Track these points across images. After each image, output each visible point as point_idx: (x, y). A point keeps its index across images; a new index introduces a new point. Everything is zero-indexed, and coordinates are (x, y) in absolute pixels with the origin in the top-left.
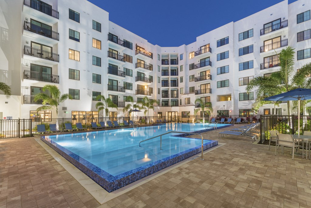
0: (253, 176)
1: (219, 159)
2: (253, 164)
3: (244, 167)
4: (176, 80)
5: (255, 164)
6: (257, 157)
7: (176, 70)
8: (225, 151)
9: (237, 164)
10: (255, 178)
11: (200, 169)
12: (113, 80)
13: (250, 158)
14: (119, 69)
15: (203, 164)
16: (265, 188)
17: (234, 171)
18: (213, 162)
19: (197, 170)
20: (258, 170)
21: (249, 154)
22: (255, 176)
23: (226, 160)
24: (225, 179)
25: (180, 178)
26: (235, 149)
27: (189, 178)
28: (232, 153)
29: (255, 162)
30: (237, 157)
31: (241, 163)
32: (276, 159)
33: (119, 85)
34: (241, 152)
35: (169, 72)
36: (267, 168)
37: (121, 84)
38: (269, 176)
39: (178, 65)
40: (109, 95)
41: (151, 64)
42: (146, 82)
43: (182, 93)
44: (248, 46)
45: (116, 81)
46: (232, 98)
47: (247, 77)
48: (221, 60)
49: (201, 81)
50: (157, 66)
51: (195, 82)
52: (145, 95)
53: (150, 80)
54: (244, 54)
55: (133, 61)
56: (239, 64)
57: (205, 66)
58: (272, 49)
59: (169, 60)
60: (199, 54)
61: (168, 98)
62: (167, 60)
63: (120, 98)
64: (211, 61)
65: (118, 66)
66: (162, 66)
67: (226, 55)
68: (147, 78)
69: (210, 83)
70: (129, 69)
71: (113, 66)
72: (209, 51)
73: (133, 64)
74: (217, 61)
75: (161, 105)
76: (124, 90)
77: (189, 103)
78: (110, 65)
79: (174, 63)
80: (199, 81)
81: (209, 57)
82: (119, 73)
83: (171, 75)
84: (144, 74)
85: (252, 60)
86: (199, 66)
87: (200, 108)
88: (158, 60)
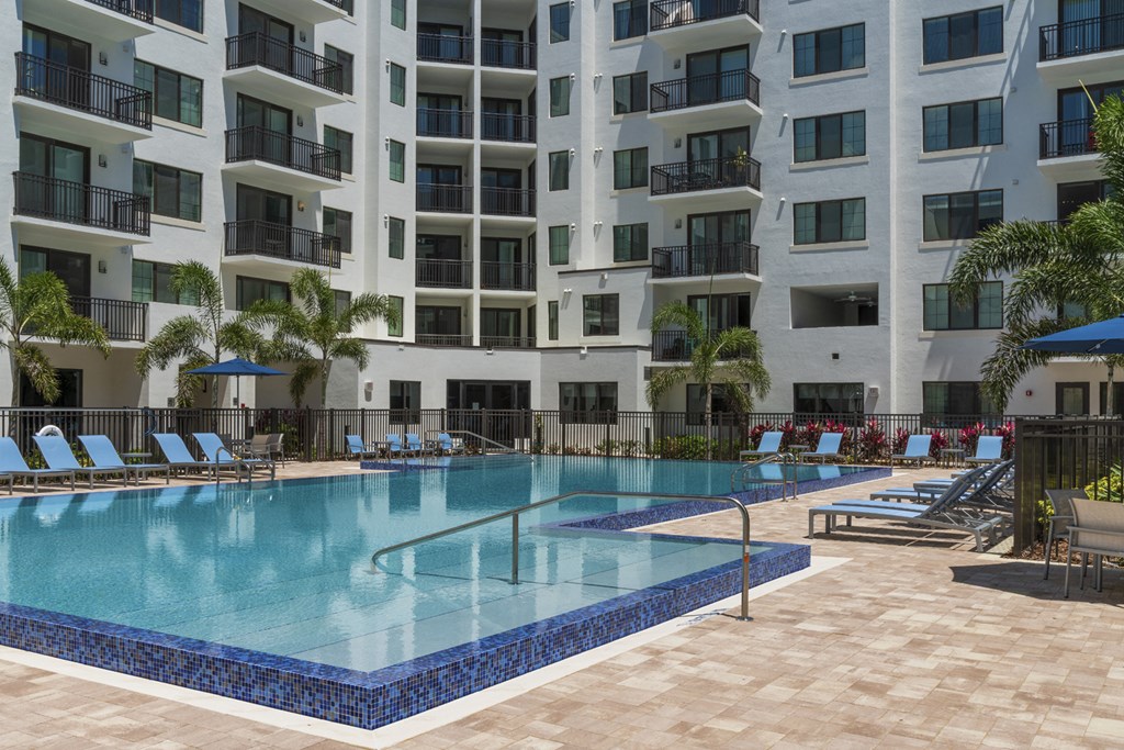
0: (958, 659)
1: (821, 615)
2: (966, 626)
3: (929, 637)
4: (519, 172)
5: (973, 626)
6: (987, 603)
7: (519, 102)
8: (848, 587)
9: (898, 629)
10: (968, 664)
11: (743, 649)
12: (50, 144)
13: (957, 607)
14: (97, 68)
15: (751, 633)
16: (996, 686)
17: (887, 650)
18: (798, 626)
19: (728, 652)
20: (982, 645)
21: (954, 596)
22: (967, 660)
23: (855, 617)
24: (850, 671)
25: (666, 676)
26: (894, 578)
27: (706, 676)
28: (880, 592)
29: (976, 621)
30: (904, 608)
31: (919, 625)
32: (1062, 607)
33: (98, 177)
34: (921, 589)
35: (471, 115)
36: (1017, 635)
37: (115, 179)
38: (1019, 656)
39: (533, 73)
40: (24, 248)
41: (339, 51)
42: (300, 168)
43: (567, 263)
44: (975, 13)
45: (75, 154)
46: (880, 309)
47: (968, 189)
48: (818, 71)
49: (689, 189)
50: (383, 65)
51: (653, 193)
52: (300, 258)
53: (336, 155)
54: (951, 58)
55: (206, 16)
56: (924, 108)
57: (718, 100)
58: (1103, 48)
59: (470, 31)
60: (678, 22)
61: (459, 286)
62: (460, 28)
63: (103, 270)
64: (756, 70)
65: (89, 45)
66: (420, 71)
67: (847, 48)
68: (314, 145)
69: (748, 211)
70: (179, 75)
71: (54, 41)
72: (743, 11)
73: (205, 36)
74: (796, 75)
75: (409, 334)
76: (140, 215)
77: (613, 330)
78: (30, 32)
79: (509, 52)
80: (679, 189)
81: (746, 46)
82: (98, 93)
83: (484, 136)
84: (289, 113)
85: (997, 95)
86: (676, 93)
87: (688, 364)
88: (394, 23)
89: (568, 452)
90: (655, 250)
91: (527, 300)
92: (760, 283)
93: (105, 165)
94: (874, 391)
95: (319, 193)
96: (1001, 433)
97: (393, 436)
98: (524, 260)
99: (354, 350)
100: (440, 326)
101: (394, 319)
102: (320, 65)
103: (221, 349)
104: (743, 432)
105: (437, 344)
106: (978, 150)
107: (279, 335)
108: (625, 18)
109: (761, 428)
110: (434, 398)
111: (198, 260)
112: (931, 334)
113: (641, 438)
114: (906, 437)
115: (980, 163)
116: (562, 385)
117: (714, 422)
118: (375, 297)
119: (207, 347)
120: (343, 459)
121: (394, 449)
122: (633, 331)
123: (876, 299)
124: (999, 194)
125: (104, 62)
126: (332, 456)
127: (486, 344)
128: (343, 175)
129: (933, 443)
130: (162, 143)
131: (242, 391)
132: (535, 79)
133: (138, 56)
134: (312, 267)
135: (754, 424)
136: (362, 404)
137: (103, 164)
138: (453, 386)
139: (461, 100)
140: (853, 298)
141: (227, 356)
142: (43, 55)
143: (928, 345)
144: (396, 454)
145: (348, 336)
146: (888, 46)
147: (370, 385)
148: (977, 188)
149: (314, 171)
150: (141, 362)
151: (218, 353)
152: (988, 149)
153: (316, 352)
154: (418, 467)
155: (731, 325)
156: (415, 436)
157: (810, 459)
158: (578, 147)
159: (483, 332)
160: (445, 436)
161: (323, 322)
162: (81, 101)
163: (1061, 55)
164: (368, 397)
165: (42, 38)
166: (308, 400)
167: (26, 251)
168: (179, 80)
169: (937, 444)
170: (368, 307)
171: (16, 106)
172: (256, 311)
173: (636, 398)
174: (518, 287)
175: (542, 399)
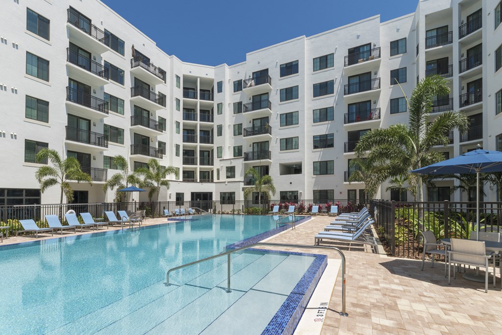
4: (209, 131)
7: (209, 111)
12: (78, 118)
14: (92, 94)
33: (93, 129)
35: (197, 114)
37: (98, 130)
39: (213, 102)
40: (68, 151)
41: (162, 94)
42: (152, 128)
43: (221, 157)
44: (327, 82)
45: (86, 121)
46: (302, 169)
47: (324, 134)
48: (286, 100)
49: (253, 135)
50: (174, 99)
51: (244, 136)
52: (152, 156)
53: (161, 125)
54: (320, 95)
55: (125, 80)
56: (313, 110)
57: (261, 109)
58: (360, 91)
59: (197, 90)
60: (251, 86)
61: (194, 164)
62: (194, 89)
63: (94, 159)
64: (270, 100)
65: (90, 87)
66: (184, 101)
67: (294, 93)
68: (155, 121)
69: (268, 141)
70: (117, 98)
71: (80, 85)
72: (267, 82)
73: (125, 87)
74: (281, 101)
75: (181, 179)
76: (106, 141)
77: (234, 176)
78: (72, 82)
79: (206, 96)
80: (250, 135)
81: (268, 93)
82: (93, 101)
83: (201, 120)
84: (149, 112)
85: (332, 106)
86: (250, 107)
87: (254, 186)
88: (177, 86)
89: (223, 213)
90: (245, 153)
91: (211, 169)
92: (271, 162)
93: (95, 126)
94: (301, 193)
95: (157, 137)
96: (336, 205)
97: (177, 210)
98: (210, 157)
99: (165, 183)
100: (189, 176)
101: (177, 174)
102: (157, 97)
103: (128, 183)
104: (269, 205)
105: (188, 181)
106: (327, 122)
107: (146, 179)
108: (237, 85)
109: (273, 204)
110: (187, 198)
111: (121, 155)
112: (315, 176)
113: (241, 208)
114: (312, 206)
115: (328, 126)
116: (221, 193)
117: (261, 203)
118: (172, 167)
119: (124, 182)
120: (163, 217)
121: (177, 214)
122: (239, 177)
123: (301, 167)
124: (332, 135)
125: (95, 93)
126: (160, 216)
127: (201, 181)
128: (163, 131)
129: (319, 208)
130: (112, 119)
131: (135, 196)
132: (213, 104)
133: (105, 92)
134: (154, 158)
135: (271, 203)
136: (168, 200)
137: (95, 125)
138: (193, 194)
139: (194, 110)
140: (294, 166)
141: (130, 185)
142: (76, 88)
143: (314, 179)
144: (178, 215)
145: (164, 179)
146: (304, 92)
147: (171, 194)
148: (327, 133)
149: (156, 129)
150: (105, 188)
151: (127, 184)
152: (330, 122)
153: (155, 184)
154: (183, 220)
155: (264, 175)
156: (183, 209)
157: (287, 214)
158: (225, 124)
159: (200, 178)
160: (190, 209)
161: (158, 175)
162: (87, 104)
163: (349, 94)
164: (170, 198)
165: (76, 84)
166: (153, 199)
167: (69, 152)
168: (117, 100)
169: (320, 208)
170: (170, 170)
171: (67, 104)
172: (138, 171)
173: (240, 196)
174: (209, 164)
175: (216, 198)
